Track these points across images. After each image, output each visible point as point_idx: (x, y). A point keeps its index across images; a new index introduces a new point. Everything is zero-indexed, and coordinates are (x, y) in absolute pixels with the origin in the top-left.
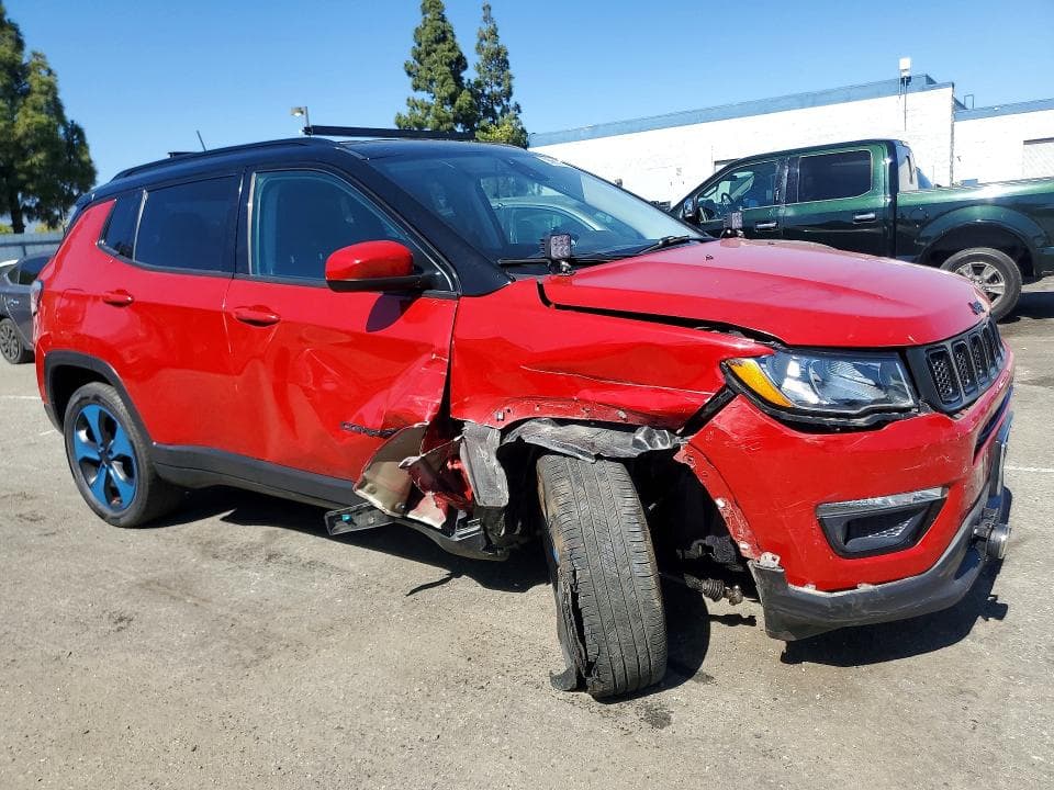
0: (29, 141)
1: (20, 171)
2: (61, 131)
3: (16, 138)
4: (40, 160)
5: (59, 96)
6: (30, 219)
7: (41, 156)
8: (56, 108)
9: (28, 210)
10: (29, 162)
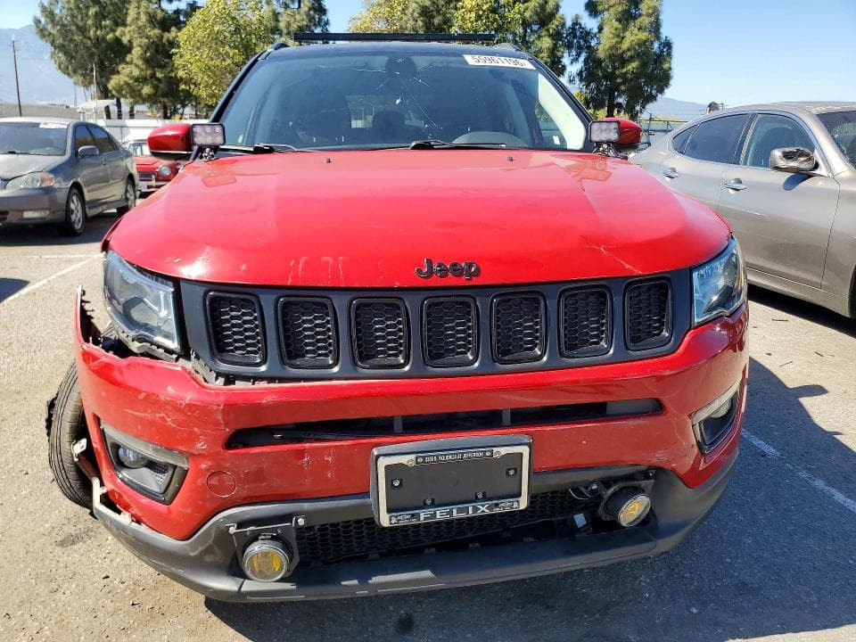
0: (629, 54)
1: (618, 76)
2: (656, 45)
3: (621, 51)
4: (634, 68)
5: (660, 18)
6: (619, 112)
7: (635, 64)
8: (656, 28)
9: (619, 105)
10: (625, 70)
